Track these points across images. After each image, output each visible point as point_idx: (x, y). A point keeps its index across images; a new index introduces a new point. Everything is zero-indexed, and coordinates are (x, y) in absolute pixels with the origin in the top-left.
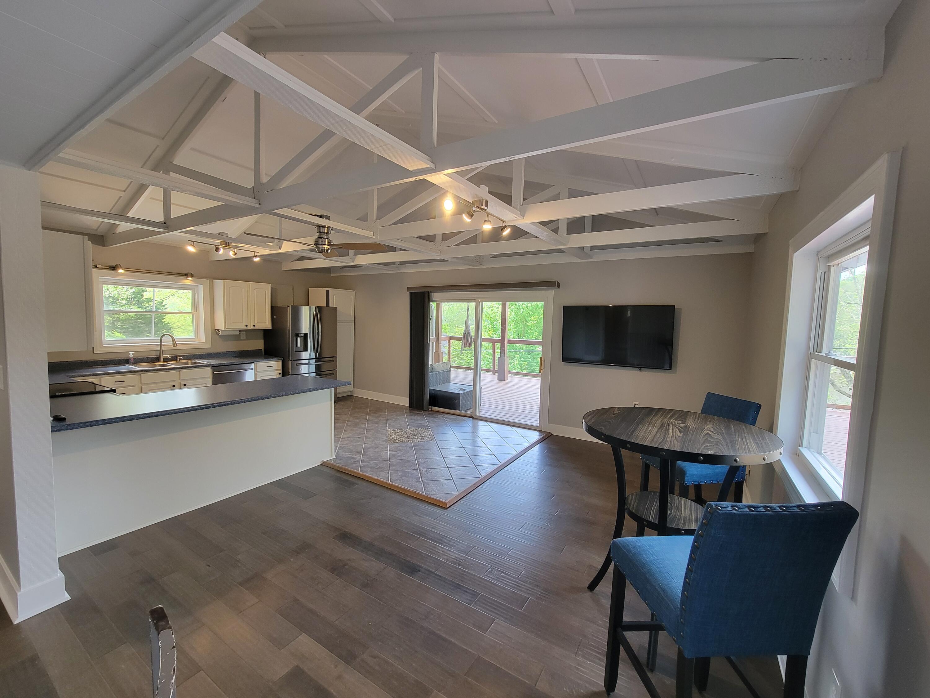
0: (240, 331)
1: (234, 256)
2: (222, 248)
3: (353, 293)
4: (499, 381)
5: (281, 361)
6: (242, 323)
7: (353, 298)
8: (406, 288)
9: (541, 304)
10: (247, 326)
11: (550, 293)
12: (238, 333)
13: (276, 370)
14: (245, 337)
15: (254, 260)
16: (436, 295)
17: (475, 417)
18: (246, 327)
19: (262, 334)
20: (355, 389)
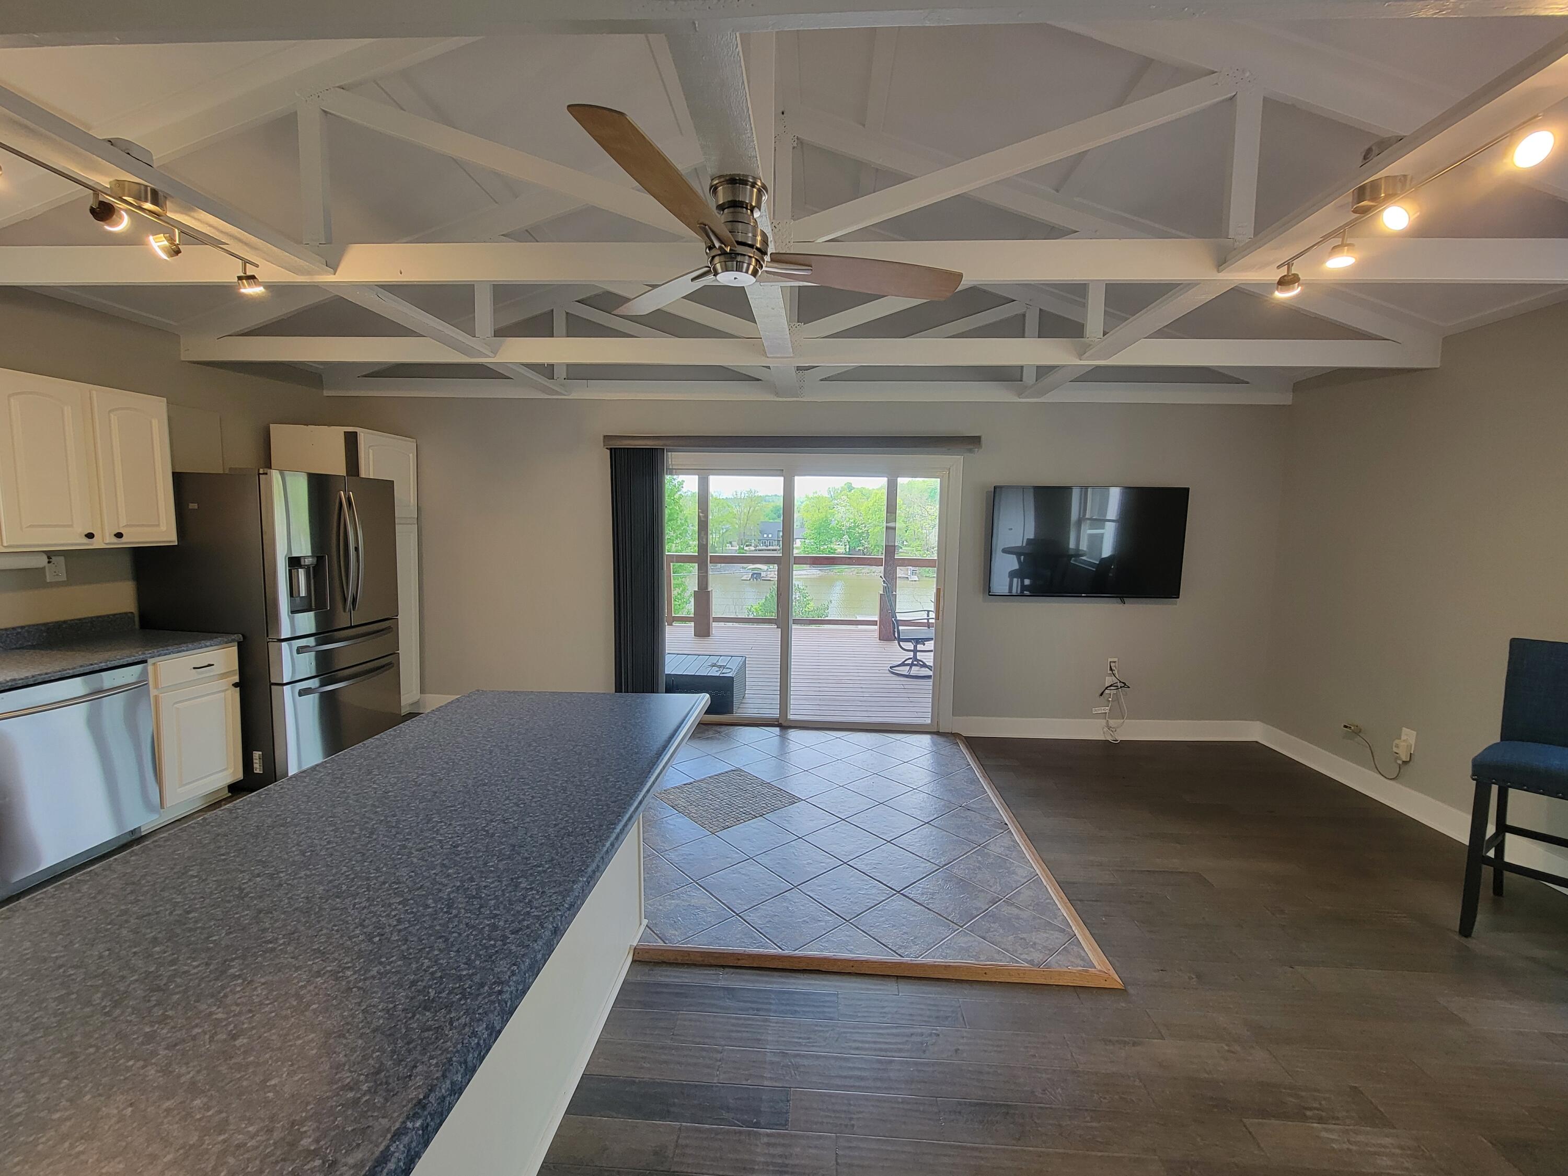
0: (50, 555)
1: (164, 256)
2: (126, 211)
3: (411, 444)
4: (697, 639)
5: (236, 644)
6: (71, 526)
7: (412, 457)
8: (602, 438)
9: (935, 483)
10: (90, 536)
11: (955, 461)
12: (42, 561)
13: (223, 676)
14: (63, 577)
15: (243, 290)
16: (673, 458)
17: (785, 724)
18: (86, 540)
19: (126, 563)
20: (428, 696)
